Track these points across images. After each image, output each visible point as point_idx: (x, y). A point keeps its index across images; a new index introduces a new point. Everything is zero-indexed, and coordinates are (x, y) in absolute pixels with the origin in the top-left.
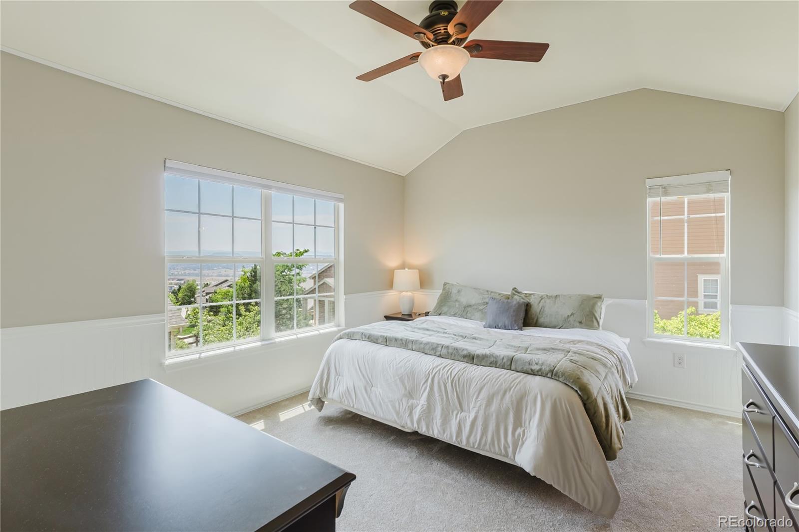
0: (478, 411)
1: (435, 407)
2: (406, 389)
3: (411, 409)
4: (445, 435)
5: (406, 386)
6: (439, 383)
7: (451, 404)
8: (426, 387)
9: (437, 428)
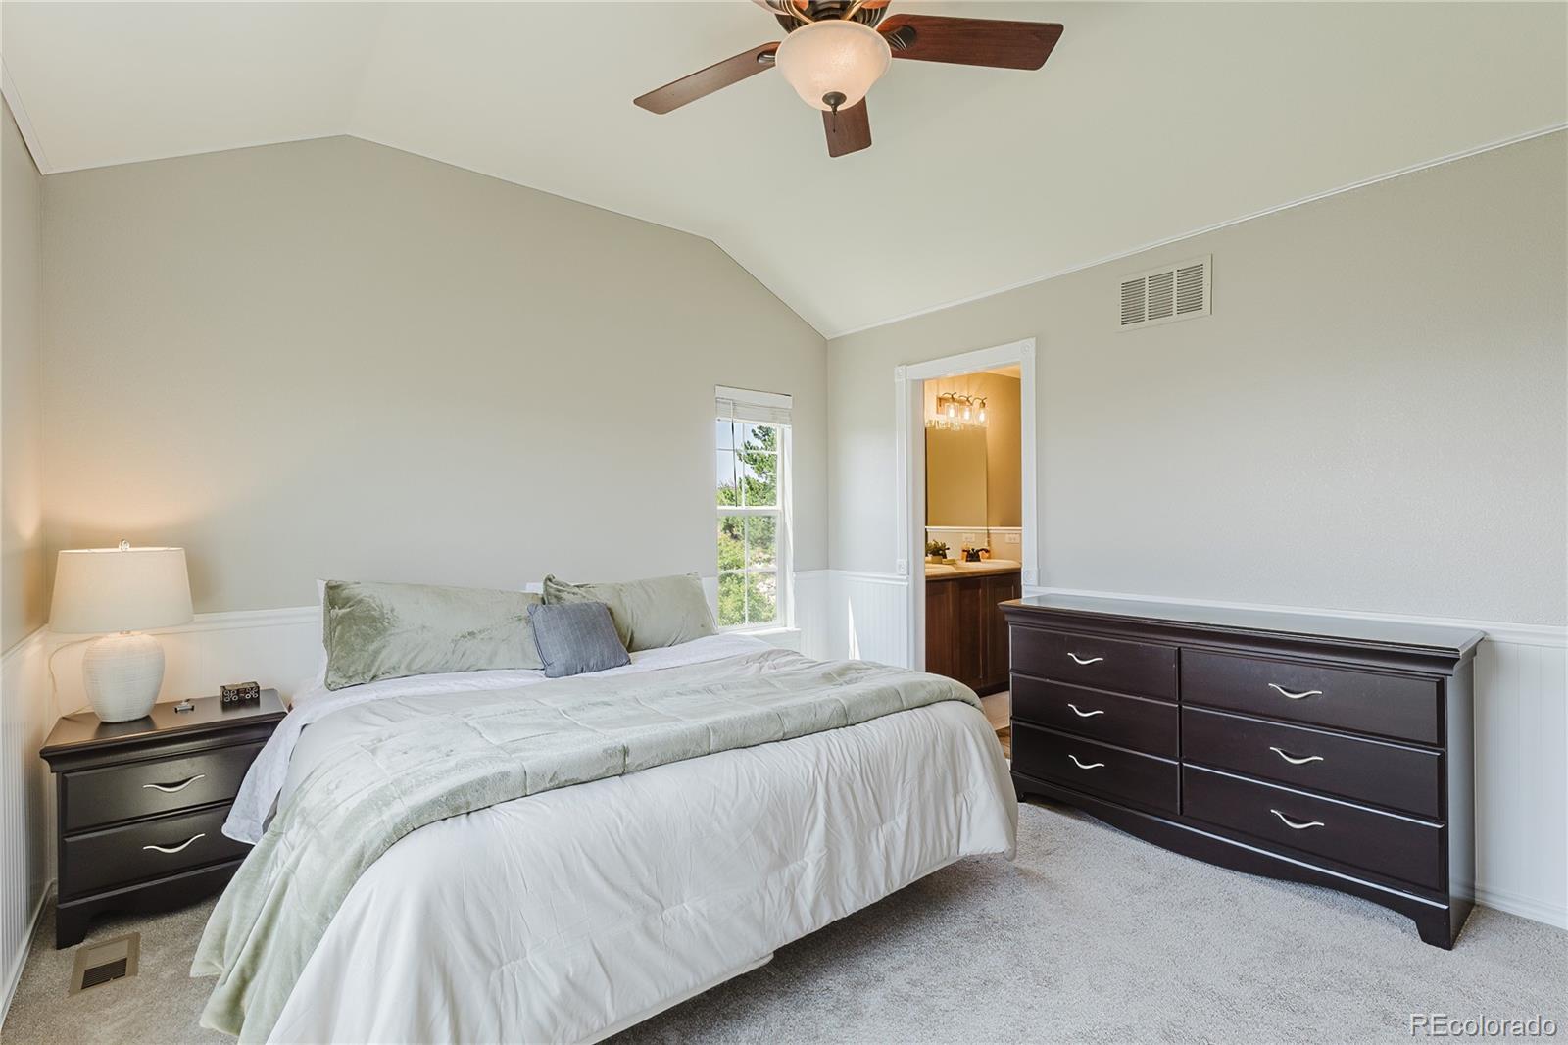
0: (911, 803)
1: (839, 851)
2: (773, 850)
3: (791, 891)
4: (867, 893)
5: (772, 845)
6: (840, 789)
7: (866, 822)
8: (816, 817)
9: (852, 891)
